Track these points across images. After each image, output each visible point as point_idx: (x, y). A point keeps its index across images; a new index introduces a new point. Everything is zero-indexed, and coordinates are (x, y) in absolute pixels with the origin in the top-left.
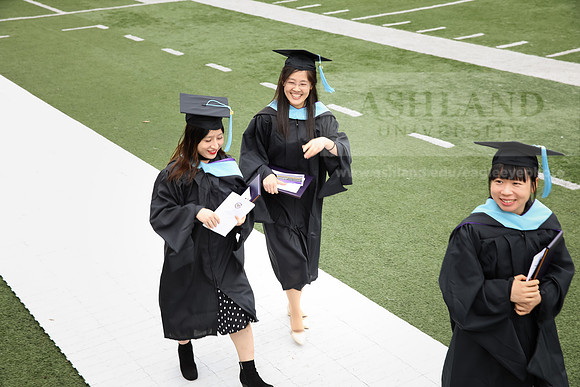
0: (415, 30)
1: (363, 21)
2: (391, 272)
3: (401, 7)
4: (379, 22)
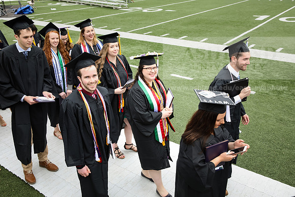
1: (67, 24)
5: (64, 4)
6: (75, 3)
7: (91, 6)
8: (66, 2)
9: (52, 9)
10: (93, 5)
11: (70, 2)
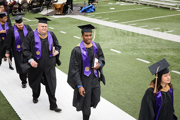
0: (138, 27)
1: (122, 24)
2: (130, 102)
4: (127, 24)
5: (123, 4)
7: (148, 6)
10: (150, 5)
11: (128, 2)
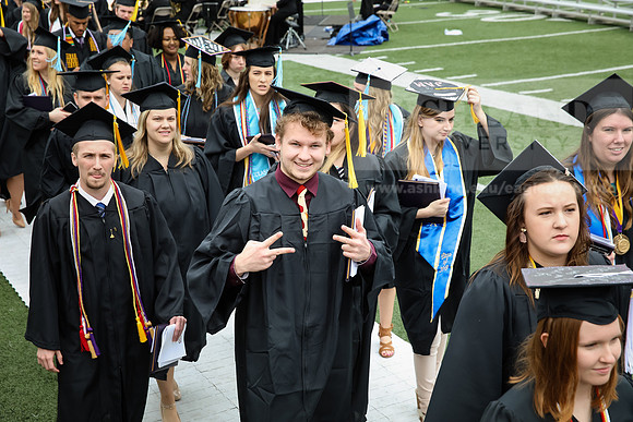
1: (494, 88)
3: (539, 73)
4: (514, 89)
5: (492, 17)
6: (531, 12)
8: (499, 8)
9: (448, 33)
11: (512, 10)
